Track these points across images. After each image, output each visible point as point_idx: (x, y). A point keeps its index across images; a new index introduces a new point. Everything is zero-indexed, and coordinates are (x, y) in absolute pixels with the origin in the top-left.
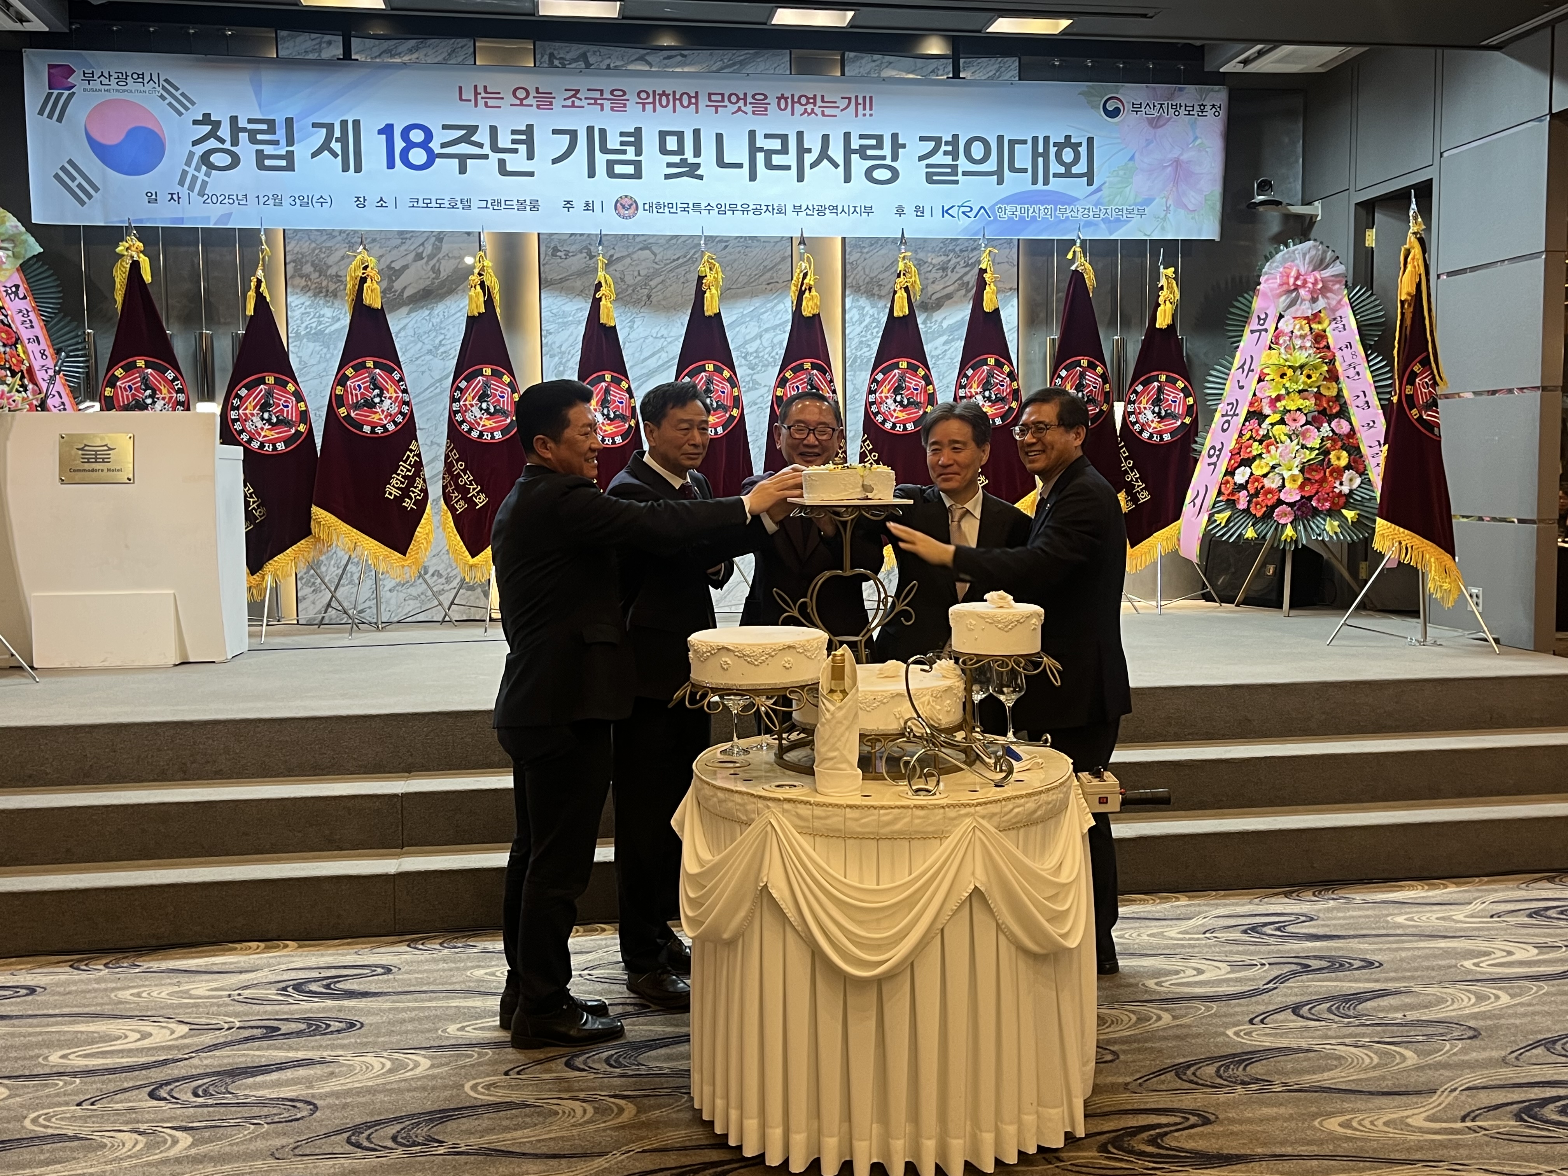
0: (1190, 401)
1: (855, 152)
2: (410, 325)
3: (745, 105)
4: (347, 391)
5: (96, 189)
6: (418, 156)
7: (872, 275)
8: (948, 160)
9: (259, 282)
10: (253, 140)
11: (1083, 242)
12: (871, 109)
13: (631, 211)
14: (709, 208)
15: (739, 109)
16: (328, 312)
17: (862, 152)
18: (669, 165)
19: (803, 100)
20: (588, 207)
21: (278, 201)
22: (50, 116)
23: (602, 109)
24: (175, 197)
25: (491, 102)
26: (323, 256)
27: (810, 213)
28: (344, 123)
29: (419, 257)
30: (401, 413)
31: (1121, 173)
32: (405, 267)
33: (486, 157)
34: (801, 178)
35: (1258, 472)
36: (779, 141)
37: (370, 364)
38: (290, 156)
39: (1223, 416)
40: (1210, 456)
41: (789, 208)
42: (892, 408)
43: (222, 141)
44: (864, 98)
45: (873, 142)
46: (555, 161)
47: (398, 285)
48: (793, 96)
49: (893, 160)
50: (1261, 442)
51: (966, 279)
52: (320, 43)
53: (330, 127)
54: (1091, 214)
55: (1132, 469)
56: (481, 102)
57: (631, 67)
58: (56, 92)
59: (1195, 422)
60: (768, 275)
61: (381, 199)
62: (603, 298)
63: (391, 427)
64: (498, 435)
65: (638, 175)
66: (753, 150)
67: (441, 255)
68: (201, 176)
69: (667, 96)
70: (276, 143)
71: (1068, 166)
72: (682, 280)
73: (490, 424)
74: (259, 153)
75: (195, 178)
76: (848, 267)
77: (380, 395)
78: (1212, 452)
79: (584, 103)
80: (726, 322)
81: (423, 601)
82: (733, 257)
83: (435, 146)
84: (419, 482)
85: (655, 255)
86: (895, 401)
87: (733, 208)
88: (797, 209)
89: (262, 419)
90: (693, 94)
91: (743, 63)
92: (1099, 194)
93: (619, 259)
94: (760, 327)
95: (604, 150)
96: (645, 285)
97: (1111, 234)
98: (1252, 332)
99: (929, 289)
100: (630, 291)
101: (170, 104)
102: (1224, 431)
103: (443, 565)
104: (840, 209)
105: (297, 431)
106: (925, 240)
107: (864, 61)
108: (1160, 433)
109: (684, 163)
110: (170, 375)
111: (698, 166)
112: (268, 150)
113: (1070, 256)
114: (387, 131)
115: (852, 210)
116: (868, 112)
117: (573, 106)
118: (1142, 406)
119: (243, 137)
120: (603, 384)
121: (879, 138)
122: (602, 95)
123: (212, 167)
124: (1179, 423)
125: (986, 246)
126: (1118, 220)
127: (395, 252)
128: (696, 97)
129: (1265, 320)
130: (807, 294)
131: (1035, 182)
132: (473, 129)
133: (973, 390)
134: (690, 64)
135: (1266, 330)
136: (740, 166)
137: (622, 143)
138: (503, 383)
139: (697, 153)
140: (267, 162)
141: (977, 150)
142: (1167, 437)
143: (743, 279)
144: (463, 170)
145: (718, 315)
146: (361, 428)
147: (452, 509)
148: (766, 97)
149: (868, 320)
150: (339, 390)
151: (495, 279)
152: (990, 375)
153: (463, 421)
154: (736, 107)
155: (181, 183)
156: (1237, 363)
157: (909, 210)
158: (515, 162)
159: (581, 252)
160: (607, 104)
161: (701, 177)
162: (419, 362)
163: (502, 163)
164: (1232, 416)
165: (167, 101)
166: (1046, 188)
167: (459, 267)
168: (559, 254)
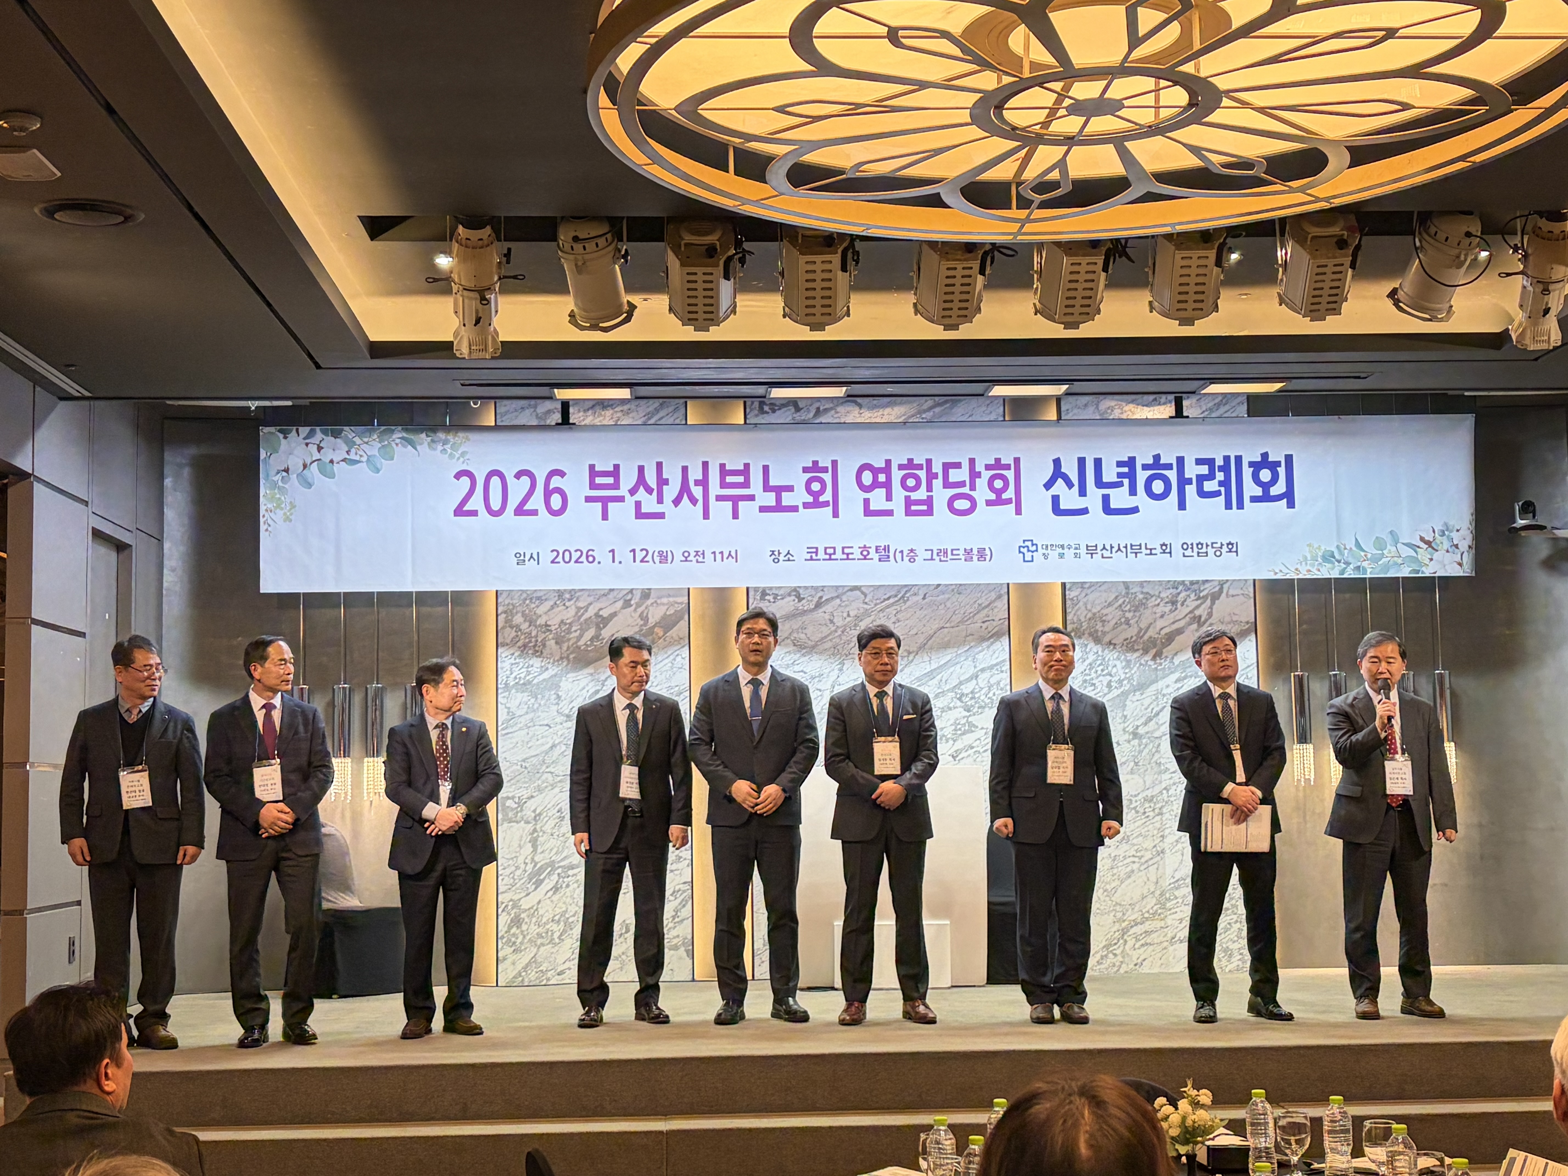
7: (1094, 610)
26: (533, 606)
29: (627, 604)
51: (1197, 613)
60: (983, 613)
67: (649, 603)
76: (1068, 603)
99: (1157, 622)
127: (603, 599)
159: (789, 595)
167: (668, 613)
168: (767, 597)
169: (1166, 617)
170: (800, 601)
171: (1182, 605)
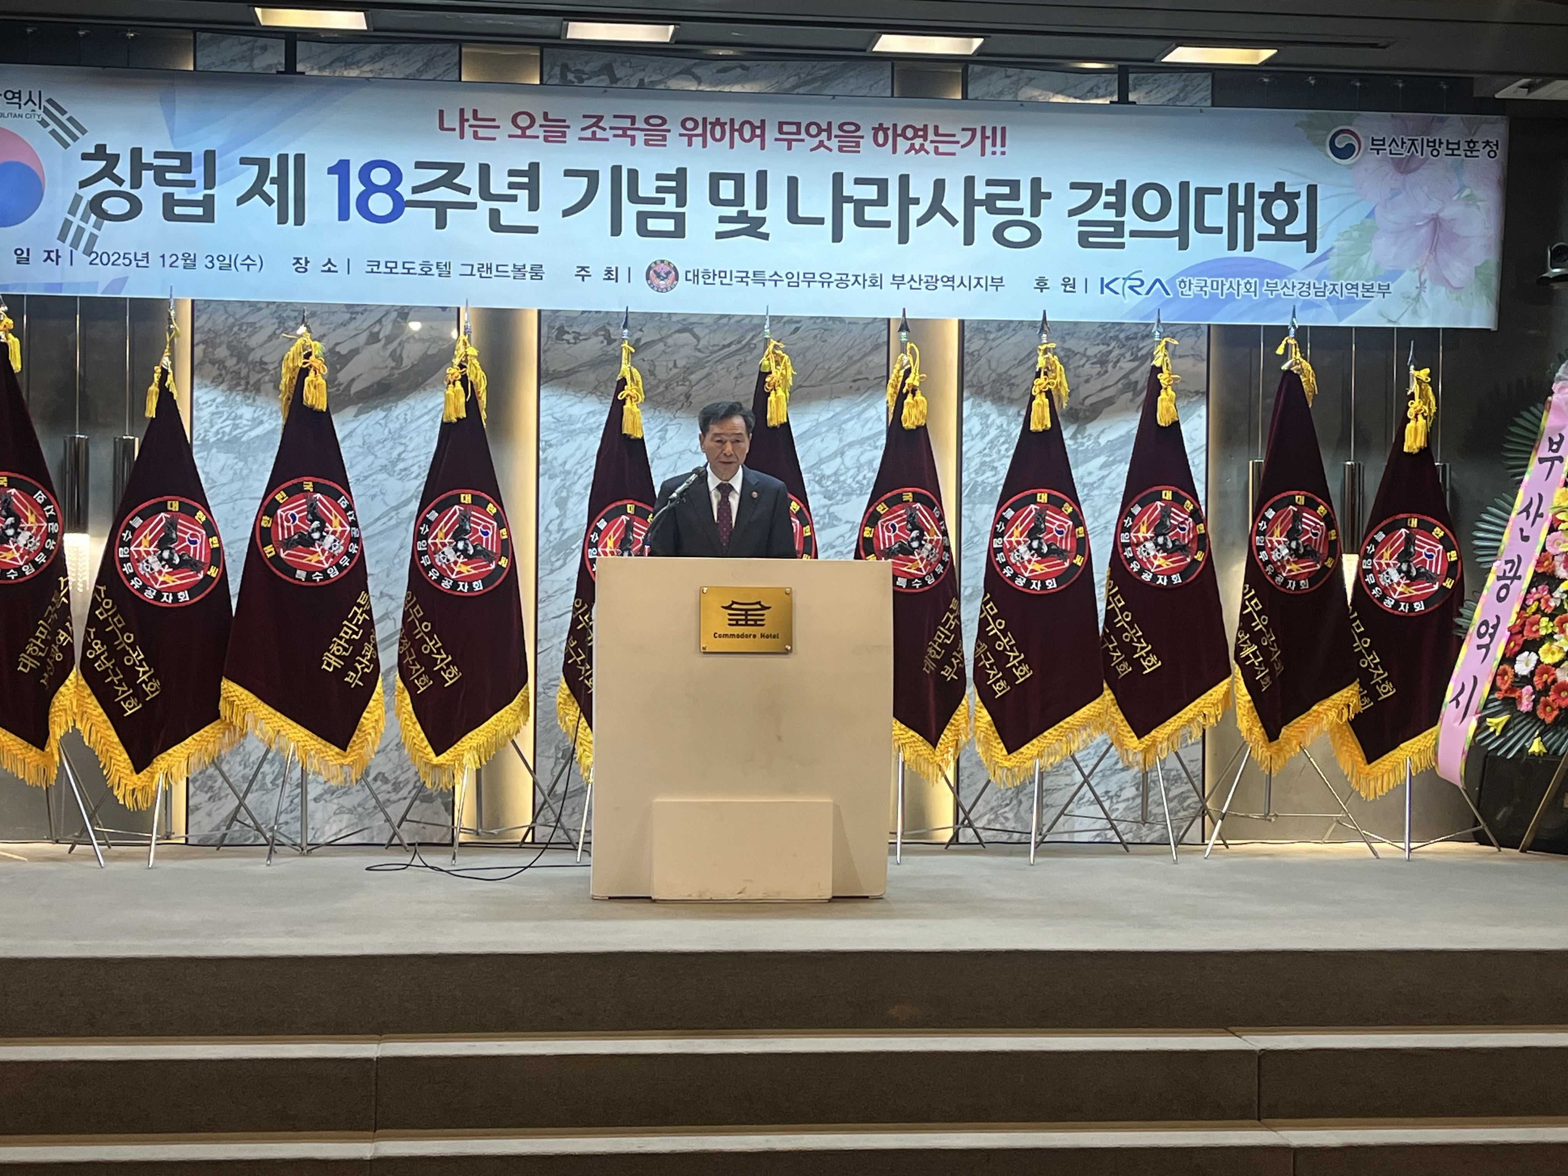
0: (1453, 556)
1: (980, 203)
2: (359, 431)
3: (829, 139)
4: (275, 522)
6: (381, 204)
7: (1001, 370)
8: (1110, 215)
9: (164, 373)
10: (160, 180)
11: (1301, 332)
12: (1003, 145)
13: (668, 282)
14: (776, 278)
15: (821, 144)
16: (247, 412)
17: (989, 204)
18: (723, 220)
19: (910, 133)
20: (610, 274)
21: (190, 262)
23: (633, 144)
24: (53, 256)
25: (482, 132)
26: (243, 335)
27: (915, 285)
28: (283, 159)
29: (374, 338)
30: (347, 553)
31: (1355, 234)
32: (354, 352)
33: (473, 206)
34: (903, 238)
35: (1548, 660)
36: (875, 188)
37: (309, 487)
38: (208, 203)
39: (1499, 578)
40: (1480, 636)
41: (887, 280)
42: (1026, 557)
43: (120, 182)
45: (1006, 190)
46: (567, 213)
47: (343, 377)
48: (895, 126)
49: (1032, 216)
50: (1552, 617)
51: (1133, 377)
52: (252, 49)
53: (263, 164)
54: (1312, 291)
55: (1369, 651)
56: (468, 132)
57: (674, 84)
59: (1459, 585)
60: (854, 369)
61: (329, 262)
62: (628, 401)
63: (334, 573)
64: (478, 586)
65: (679, 232)
66: (839, 199)
67: (404, 337)
68: (89, 228)
69: (723, 125)
70: (191, 184)
71: (1280, 225)
72: (735, 373)
73: (466, 570)
74: (168, 198)
75: (80, 231)
76: (967, 358)
77: (321, 529)
78: (1483, 629)
79: (609, 134)
80: (795, 433)
81: (360, 817)
82: (806, 344)
83: (405, 190)
84: (368, 647)
85: (698, 339)
86: (1030, 548)
87: (809, 278)
88: (898, 281)
89: (161, 559)
90: (758, 124)
91: (826, 79)
92: (1325, 263)
93: (648, 344)
94: (841, 440)
95: (634, 198)
96: (684, 380)
97: (1340, 320)
98: (1541, 460)
99: (1081, 388)
100: (661, 389)
101: (53, 133)
102: (1500, 599)
103: (390, 766)
104: (957, 282)
106: (1076, 324)
107: (995, 77)
108: (1410, 601)
109: (743, 216)
110: (40, 497)
111: (762, 221)
112: (180, 193)
113: (1280, 351)
114: (341, 169)
115: (974, 282)
116: (998, 149)
117: (594, 137)
118: (1383, 562)
119: (148, 176)
120: (624, 518)
121: (1015, 185)
122: (633, 123)
123: (104, 215)
124: (1436, 587)
125: (1161, 337)
126: (1350, 300)
127: (341, 331)
128: (762, 127)
129: (1559, 444)
130: (909, 398)
131: (1232, 246)
132: (456, 169)
133: (1140, 535)
134: (754, 79)
135: (1561, 459)
136: (820, 221)
137: (659, 190)
138: (487, 515)
139: (761, 203)
140: (178, 210)
141: (1152, 202)
142: (1419, 606)
143: (819, 375)
144: (441, 223)
145: (786, 426)
146: (292, 572)
147: (410, 687)
148: (858, 128)
149: (993, 432)
150: (266, 522)
151: (481, 373)
152: (1166, 514)
153: (431, 567)
154: (815, 142)
155: (62, 237)
156: (1520, 502)
157: (1055, 283)
158: (512, 214)
159: (596, 334)
160: (640, 137)
161: (765, 236)
162: (368, 481)
163: (495, 215)
164: (1512, 579)
165: (49, 129)
166: (1248, 254)
167: (429, 353)
168: (566, 337)
169: (1092, 382)
170: (609, 344)
171: (1114, 367)
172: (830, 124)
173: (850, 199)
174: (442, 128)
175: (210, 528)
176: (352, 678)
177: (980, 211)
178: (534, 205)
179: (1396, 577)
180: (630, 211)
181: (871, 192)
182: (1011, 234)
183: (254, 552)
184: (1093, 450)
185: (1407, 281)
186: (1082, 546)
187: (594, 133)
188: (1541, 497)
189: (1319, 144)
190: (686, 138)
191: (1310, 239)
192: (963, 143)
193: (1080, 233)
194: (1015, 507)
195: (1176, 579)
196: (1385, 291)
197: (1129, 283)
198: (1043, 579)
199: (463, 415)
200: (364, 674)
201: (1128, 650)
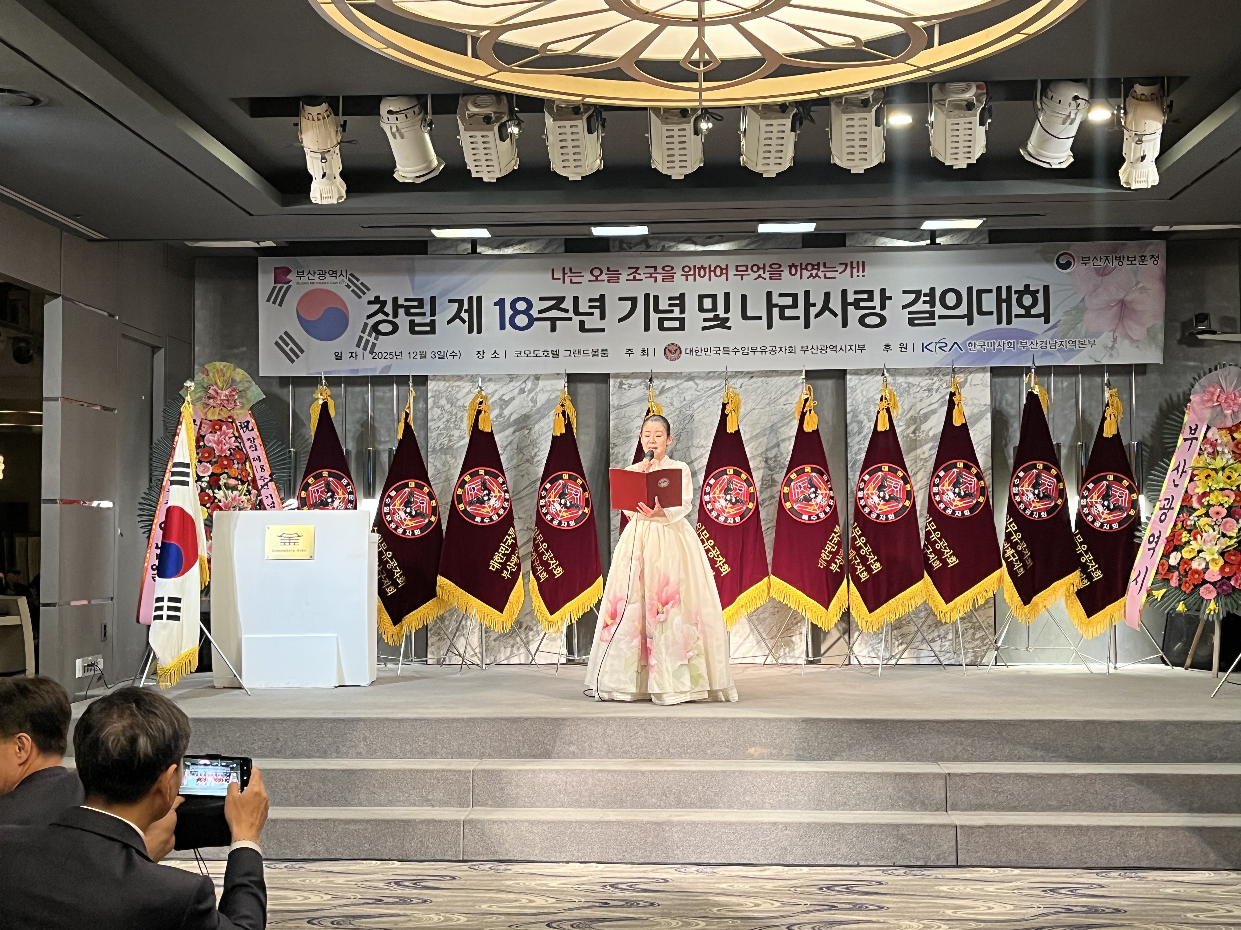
0: (1135, 496)
1: (851, 304)
3: (764, 273)
4: (464, 492)
5: (302, 351)
6: (522, 321)
7: (869, 396)
8: (927, 307)
10: (408, 313)
11: (1038, 368)
12: (863, 271)
13: (676, 355)
14: (736, 350)
15: (760, 276)
16: (455, 433)
17: (856, 304)
18: (705, 320)
19: (810, 268)
20: (644, 352)
21: (423, 356)
22: (274, 302)
23: (656, 281)
24: (354, 355)
25: (574, 280)
26: (453, 392)
27: (814, 351)
28: (470, 299)
29: (522, 391)
30: (503, 507)
31: (1074, 312)
32: (513, 399)
33: (570, 319)
34: (807, 325)
35: (1187, 556)
36: (791, 298)
37: (482, 472)
38: (432, 324)
39: (1161, 509)
40: (1150, 543)
41: (799, 349)
42: (877, 502)
43: (387, 315)
44: (858, 263)
45: (865, 296)
46: (620, 320)
47: (506, 412)
48: (801, 264)
49: (881, 310)
50: (1189, 531)
53: (460, 302)
54: (1048, 346)
55: (1086, 552)
56: (567, 280)
58: (279, 286)
61: (495, 352)
63: (495, 518)
64: (572, 523)
65: (682, 328)
66: (770, 305)
67: (537, 390)
68: (372, 340)
69: (705, 269)
70: (423, 314)
71: (1028, 309)
73: (566, 515)
74: (412, 322)
75: (367, 341)
76: (848, 390)
77: (488, 495)
78: (1151, 539)
79: (643, 277)
83: (534, 313)
84: (514, 559)
86: (879, 497)
87: (754, 349)
88: (804, 349)
89: (406, 512)
90: (724, 267)
92: (1056, 329)
93: (670, 389)
95: (657, 310)
96: (690, 407)
97: (1065, 361)
98: (1185, 439)
99: (918, 406)
100: (677, 412)
101: (353, 291)
102: (1161, 521)
104: (838, 348)
105: (429, 521)
107: (861, 234)
108: (1110, 523)
109: (716, 318)
111: (727, 320)
112: (418, 320)
114: (501, 303)
115: (848, 348)
116: (861, 273)
117: (634, 279)
119: (401, 311)
121: (870, 293)
122: (656, 270)
123: (379, 333)
124: (1125, 515)
126: (1071, 350)
127: (505, 388)
128: (727, 269)
129: (1195, 430)
130: (808, 415)
131: (999, 322)
132: (561, 300)
133: (944, 488)
135: (1196, 439)
136: (760, 318)
137: (670, 305)
139: (727, 310)
140: (417, 329)
141: (951, 299)
142: (1115, 526)
144: (553, 329)
145: (738, 432)
146: (473, 517)
147: (538, 578)
148: (780, 266)
150: (460, 491)
151: (572, 409)
152: (960, 475)
153: (547, 513)
154: (756, 275)
155: (358, 345)
156: (1172, 465)
157: (895, 347)
158: (591, 322)
159: (641, 384)
160: (659, 277)
161: (729, 328)
162: (520, 468)
163: (582, 323)
164: (1169, 509)
165: (351, 289)
166: (1009, 326)
167: (551, 398)
168: (623, 386)
169: (923, 401)
172: (764, 265)
173: (776, 305)
174: (553, 278)
175: (431, 496)
176: (506, 574)
177: (851, 309)
178: (602, 317)
179: (1101, 508)
180: (654, 318)
181: (789, 301)
182: (869, 320)
183: (453, 508)
184: (925, 440)
185: (1106, 338)
186: (909, 495)
187: (634, 277)
188: (1185, 461)
189: (1048, 261)
190: (684, 277)
191: (1046, 316)
192: (840, 271)
193: (909, 318)
194: (871, 474)
195: (967, 513)
196: (1092, 344)
197: (939, 345)
198: (886, 514)
199: (564, 431)
200: (512, 572)
201: (939, 554)
